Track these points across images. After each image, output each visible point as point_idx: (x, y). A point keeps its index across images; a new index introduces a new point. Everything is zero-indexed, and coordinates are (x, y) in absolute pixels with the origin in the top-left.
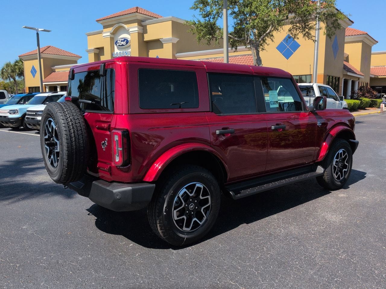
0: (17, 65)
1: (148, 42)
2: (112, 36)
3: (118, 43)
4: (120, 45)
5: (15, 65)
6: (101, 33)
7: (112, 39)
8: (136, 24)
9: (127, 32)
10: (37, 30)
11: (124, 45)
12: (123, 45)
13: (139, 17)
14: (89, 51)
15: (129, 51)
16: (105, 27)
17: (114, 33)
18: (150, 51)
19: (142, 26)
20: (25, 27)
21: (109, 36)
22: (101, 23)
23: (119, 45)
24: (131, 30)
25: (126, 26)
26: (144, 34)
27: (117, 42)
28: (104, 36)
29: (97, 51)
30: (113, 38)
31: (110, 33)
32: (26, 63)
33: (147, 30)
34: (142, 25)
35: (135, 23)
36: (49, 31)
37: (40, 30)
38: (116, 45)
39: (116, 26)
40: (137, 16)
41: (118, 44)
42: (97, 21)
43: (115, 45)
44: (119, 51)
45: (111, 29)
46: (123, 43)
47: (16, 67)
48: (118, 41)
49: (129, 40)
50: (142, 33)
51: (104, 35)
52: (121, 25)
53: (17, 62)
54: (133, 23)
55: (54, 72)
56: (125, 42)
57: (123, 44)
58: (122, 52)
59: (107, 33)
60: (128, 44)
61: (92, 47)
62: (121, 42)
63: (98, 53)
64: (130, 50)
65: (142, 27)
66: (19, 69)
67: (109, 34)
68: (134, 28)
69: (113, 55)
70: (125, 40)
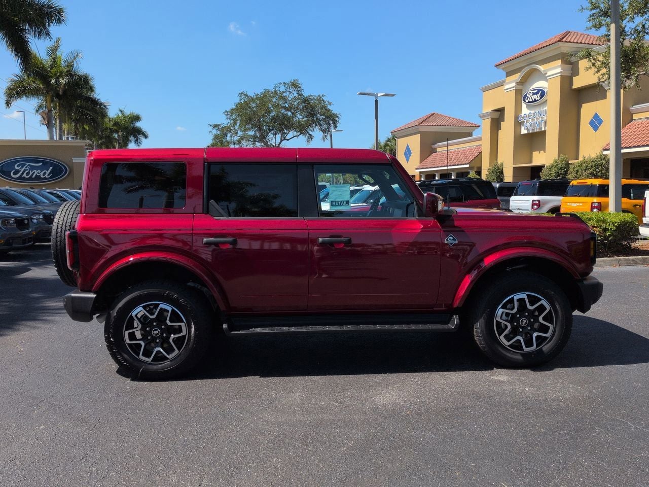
0: (388, 145)
1: (580, 91)
2: (520, 87)
3: (528, 97)
4: (531, 101)
5: (386, 145)
6: (501, 84)
7: (518, 92)
8: (559, 62)
9: (543, 77)
10: (376, 96)
11: (538, 100)
12: (535, 101)
13: (565, 48)
14: (483, 116)
15: (544, 109)
16: (509, 74)
17: (523, 82)
18: (583, 105)
19: (570, 63)
20: (360, 94)
21: (514, 88)
22: (503, 69)
23: (529, 102)
24: (549, 73)
25: (541, 68)
26: (574, 78)
27: (526, 96)
28: (505, 90)
29: (496, 115)
30: (521, 90)
31: (516, 83)
32: (399, 141)
33: (579, 68)
34: (570, 61)
35: (557, 60)
36: (393, 95)
37: (379, 95)
38: (525, 101)
39: (526, 69)
40: (560, 47)
41: (527, 99)
42: (497, 66)
43: (523, 101)
44: (529, 111)
45: (517, 77)
46: (535, 97)
47: (387, 148)
48: (528, 95)
49: (545, 90)
50: (570, 75)
51: (507, 87)
52: (534, 66)
53: (389, 140)
54: (554, 61)
55: (434, 152)
56: (539, 95)
57: (535, 99)
58: (532, 112)
59: (511, 83)
60: (544, 98)
61: (488, 109)
62: (533, 95)
63: (498, 118)
64: (546, 108)
65: (570, 66)
66: (391, 150)
67: (514, 84)
68: (555, 69)
69: (518, 118)
70: (539, 90)
